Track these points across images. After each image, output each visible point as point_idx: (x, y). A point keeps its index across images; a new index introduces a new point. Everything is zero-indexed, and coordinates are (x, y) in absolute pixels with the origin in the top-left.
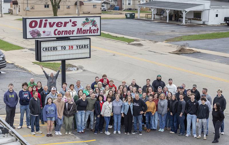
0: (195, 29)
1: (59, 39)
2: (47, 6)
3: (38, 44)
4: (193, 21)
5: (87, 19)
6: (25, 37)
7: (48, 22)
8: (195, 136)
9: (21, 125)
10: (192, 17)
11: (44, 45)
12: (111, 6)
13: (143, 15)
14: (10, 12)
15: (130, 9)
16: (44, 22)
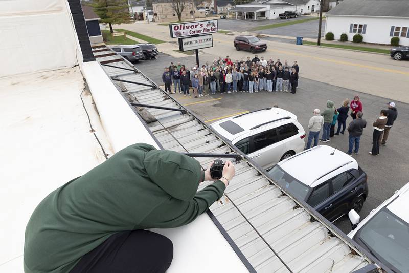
0: (262, 22)
1: (193, 36)
2: (174, 15)
3: (180, 40)
4: (260, 18)
5: (209, 22)
6: (172, 36)
7: (185, 26)
8: (281, 91)
9: (175, 91)
10: (260, 15)
11: (184, 41)
12: (211, 12)
13: (231, 16)
14: (153, 21)
15: (222, 13)
16: (183, 26)
